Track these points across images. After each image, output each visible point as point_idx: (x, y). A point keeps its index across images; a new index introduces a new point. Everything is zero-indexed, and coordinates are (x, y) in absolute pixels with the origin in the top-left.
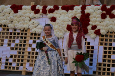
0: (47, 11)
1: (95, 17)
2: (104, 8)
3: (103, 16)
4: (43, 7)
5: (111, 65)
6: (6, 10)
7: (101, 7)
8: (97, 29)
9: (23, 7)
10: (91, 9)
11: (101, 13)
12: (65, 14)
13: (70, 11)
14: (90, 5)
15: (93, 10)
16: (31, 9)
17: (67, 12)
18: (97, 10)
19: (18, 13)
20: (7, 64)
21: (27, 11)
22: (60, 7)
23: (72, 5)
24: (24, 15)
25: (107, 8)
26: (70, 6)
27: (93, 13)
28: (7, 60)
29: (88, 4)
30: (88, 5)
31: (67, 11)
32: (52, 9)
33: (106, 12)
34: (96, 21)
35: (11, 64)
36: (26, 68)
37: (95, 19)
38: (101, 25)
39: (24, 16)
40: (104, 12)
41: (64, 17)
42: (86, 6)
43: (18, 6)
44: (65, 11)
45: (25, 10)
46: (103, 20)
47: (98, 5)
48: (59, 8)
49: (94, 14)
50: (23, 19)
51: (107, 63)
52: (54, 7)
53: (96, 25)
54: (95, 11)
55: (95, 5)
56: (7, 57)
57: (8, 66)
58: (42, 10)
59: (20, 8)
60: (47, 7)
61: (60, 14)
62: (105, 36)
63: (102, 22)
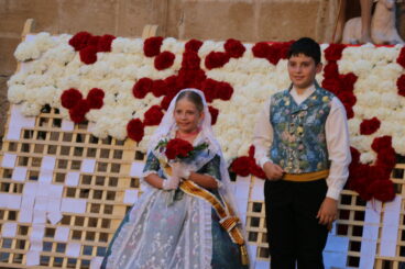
0: (199, 60)
1: (373, 88)
4: (187, 46)
6: (54, 51)
7: (399, 52)
8: (379, 134)
9: (115, 43)
10: (363, 58)
11: (399, 76)
12: (265, 73)
13: (283, 63)
14: (359, 44)
15: (369, 64)
16: (143, 52)
17: (272, 66)
18: (384, 61)
19: (96, 64)
20: (47, 246)
21: (129, 57)
22: (249, 46)
24: (118, 72)
26: (285, 44)
27: (369, 72)
28: (50, 232)
29: (353, 40)
30: (351, 45)
31: (274, 61)
32: (219, 53)
34: (377, 104)
35: (62, 247)
37: (375, 94)
38: (398, 120)
39: (116, 76)
41: (262, 84)
42: (344, 47)
43: (98, 38)
44: (264, 62)
45: (123, 52)
46: (403, 100)
47: (387, 44)
48: (244, 49)
49: (373, 78)
50: (113, 86)
52: (226, 46)
53: (379, 118)
54: (374, 66)
55: (377, 46)
56: (49, 222)
57: (53, 253)
58: (184, 55)
59: (105, 44)
60: (200, 44)
61: (249, 74)
63: (401, 107)
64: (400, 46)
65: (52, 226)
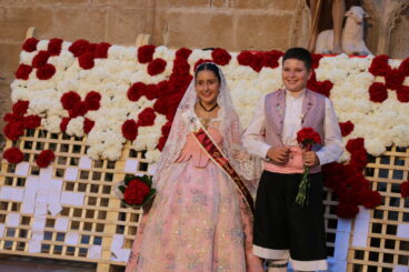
0: (188, 66)
1: (347, 94)
2: (379, 66)
3: (377, 94)
4: (178, 54)
5: (396, 259)
7: (370, 62)
8: (353, 136)
9: (111, 51)
10: (338, 67)
11: (371, 84)
12: (249, 79)
13: (265, 70)
15: (344, 72)
16: (136, 59)
17: (255, 73)
18: (357, 70)
19: (93, 69)
20: (48, 235)
21: (124, 63)
22: (234, 55)
23: (274, 51)
24: (114, 77)
25: (389, 67)
26: (267, 54)
27: (343, 80)
28: (51, 222)
29: (326, 51)
31: (257, 69)
33: (386, 80)
34: (351, 109)
35: (61, 236)
36: (113, 254)
37: (349, 100)
38: (370, 123)
39: (112, 80)
40: (381, 80)
41: (246, 89)
42: (320, 56)
43: (95, 45)
44: (248, 70)
45: (118, 58)
46: (375, 105)
48: (230, 58)
49: (347, 85)
50: (109, 90)
51: (382, 250)
52: (213, 55)
53: (353, 122)
54: (348, 74)
55: (351, 56)
56: (49, 213)
57: (53, 241)
58: (175, 62)
59: (102, 50)
60: (190, 52)
61: (234, 80)
62: (378, 160)
63: (372, 112)
64: (371, 57)
65: (53, 216)
